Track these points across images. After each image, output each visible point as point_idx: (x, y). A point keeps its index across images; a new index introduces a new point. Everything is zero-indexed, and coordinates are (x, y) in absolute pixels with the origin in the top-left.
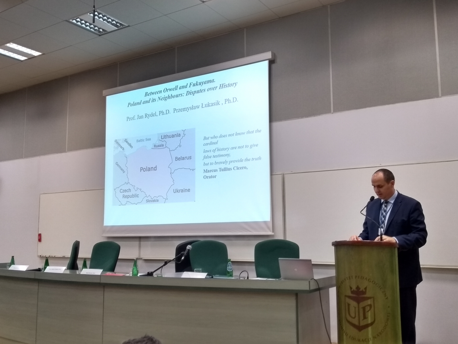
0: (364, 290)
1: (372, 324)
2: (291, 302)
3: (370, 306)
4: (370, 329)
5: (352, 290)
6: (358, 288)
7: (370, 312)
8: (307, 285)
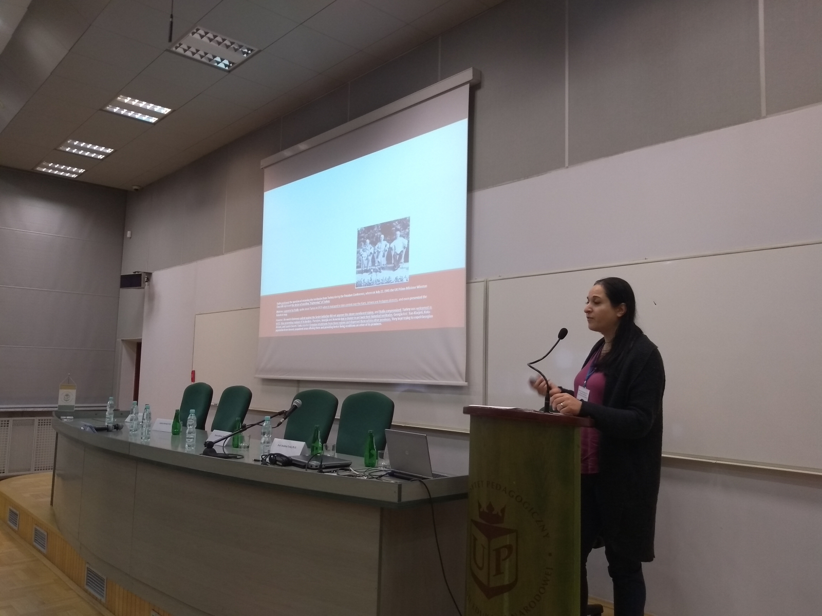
0: (500, 514)
1: (509, 587)
2: (372, 523)
3: (509, 548)
4: (506, 596)
5: (481, 510)
7: (508, 560)
8: (395, 492)
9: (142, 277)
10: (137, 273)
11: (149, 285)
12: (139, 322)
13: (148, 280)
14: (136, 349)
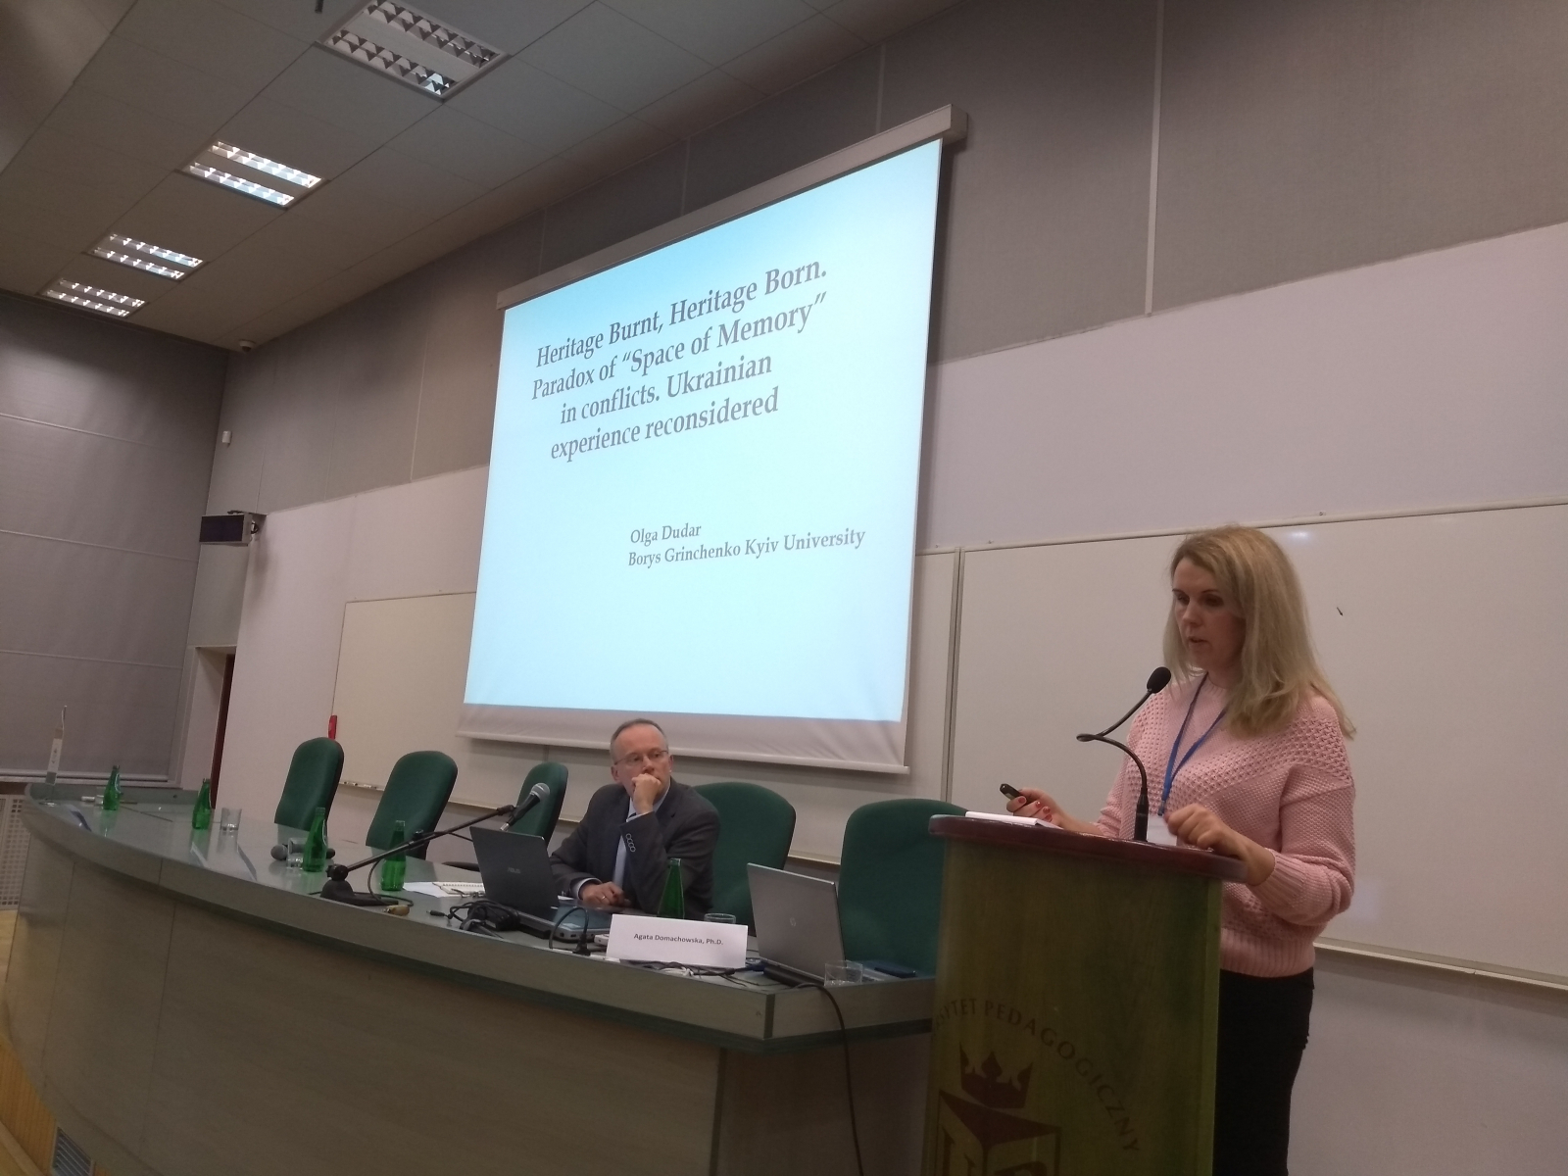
0: (1017, 1084)
2: (699, 1083)
3: (1038, 1170)
5: (969, 1070)
6: (991, 1065)
8: (758, 1013)
9: (245, 521)
10: (235, 514)
11: (257, 539)
12: (232, 616)
13: (258, 529)
14: (224, 668)
